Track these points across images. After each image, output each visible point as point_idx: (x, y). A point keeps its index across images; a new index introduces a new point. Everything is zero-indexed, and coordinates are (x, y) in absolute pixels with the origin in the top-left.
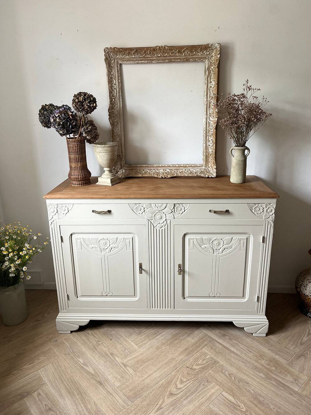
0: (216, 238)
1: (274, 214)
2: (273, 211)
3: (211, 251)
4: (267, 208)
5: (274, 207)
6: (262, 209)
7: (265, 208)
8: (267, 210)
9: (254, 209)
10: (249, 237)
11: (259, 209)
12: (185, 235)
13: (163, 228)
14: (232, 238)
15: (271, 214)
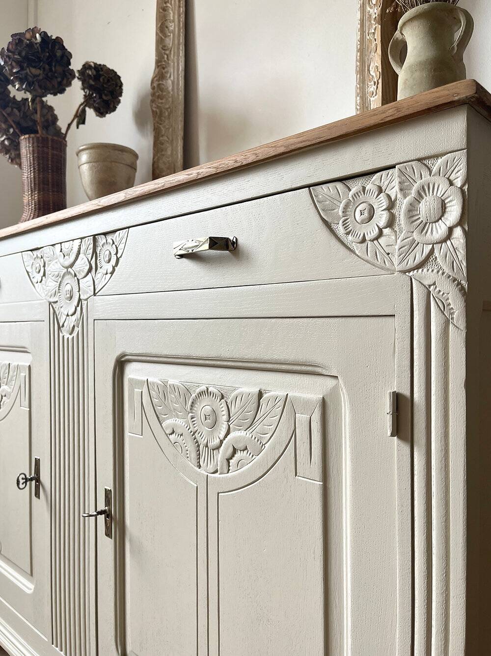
0: (203, 388)
1: (458, 232)
2: (454, 212)
3: (191, 447)
4: (413, 193)
5: (458, 183)
6: (385, 204)
7: (399, 196)
8: (412, 210)
9: (340, 213)
10: (335, 390)
11: (366, 214)
12: (121, 364)
13: (75, 334)
14: (260, 395)
15: (440, 229)
